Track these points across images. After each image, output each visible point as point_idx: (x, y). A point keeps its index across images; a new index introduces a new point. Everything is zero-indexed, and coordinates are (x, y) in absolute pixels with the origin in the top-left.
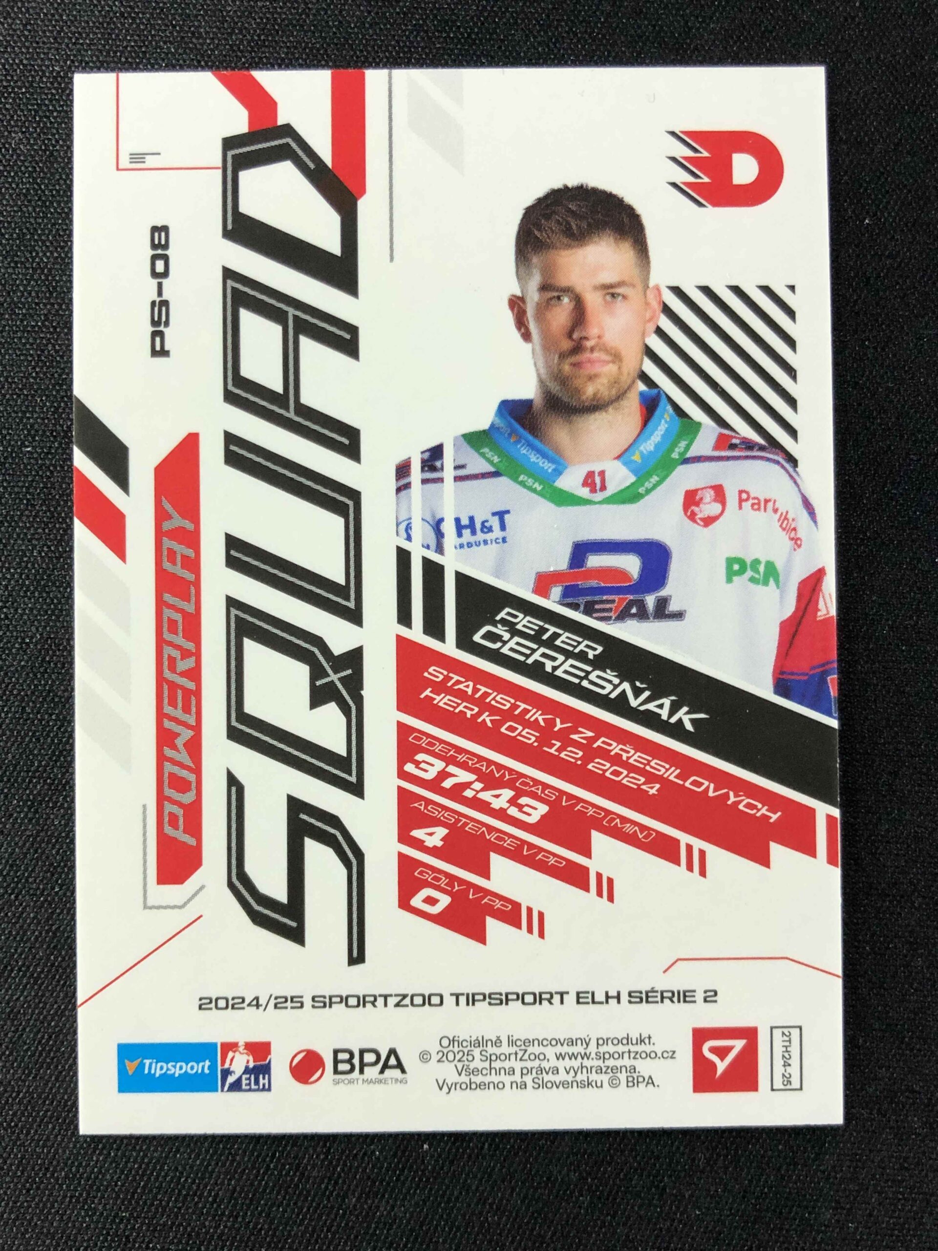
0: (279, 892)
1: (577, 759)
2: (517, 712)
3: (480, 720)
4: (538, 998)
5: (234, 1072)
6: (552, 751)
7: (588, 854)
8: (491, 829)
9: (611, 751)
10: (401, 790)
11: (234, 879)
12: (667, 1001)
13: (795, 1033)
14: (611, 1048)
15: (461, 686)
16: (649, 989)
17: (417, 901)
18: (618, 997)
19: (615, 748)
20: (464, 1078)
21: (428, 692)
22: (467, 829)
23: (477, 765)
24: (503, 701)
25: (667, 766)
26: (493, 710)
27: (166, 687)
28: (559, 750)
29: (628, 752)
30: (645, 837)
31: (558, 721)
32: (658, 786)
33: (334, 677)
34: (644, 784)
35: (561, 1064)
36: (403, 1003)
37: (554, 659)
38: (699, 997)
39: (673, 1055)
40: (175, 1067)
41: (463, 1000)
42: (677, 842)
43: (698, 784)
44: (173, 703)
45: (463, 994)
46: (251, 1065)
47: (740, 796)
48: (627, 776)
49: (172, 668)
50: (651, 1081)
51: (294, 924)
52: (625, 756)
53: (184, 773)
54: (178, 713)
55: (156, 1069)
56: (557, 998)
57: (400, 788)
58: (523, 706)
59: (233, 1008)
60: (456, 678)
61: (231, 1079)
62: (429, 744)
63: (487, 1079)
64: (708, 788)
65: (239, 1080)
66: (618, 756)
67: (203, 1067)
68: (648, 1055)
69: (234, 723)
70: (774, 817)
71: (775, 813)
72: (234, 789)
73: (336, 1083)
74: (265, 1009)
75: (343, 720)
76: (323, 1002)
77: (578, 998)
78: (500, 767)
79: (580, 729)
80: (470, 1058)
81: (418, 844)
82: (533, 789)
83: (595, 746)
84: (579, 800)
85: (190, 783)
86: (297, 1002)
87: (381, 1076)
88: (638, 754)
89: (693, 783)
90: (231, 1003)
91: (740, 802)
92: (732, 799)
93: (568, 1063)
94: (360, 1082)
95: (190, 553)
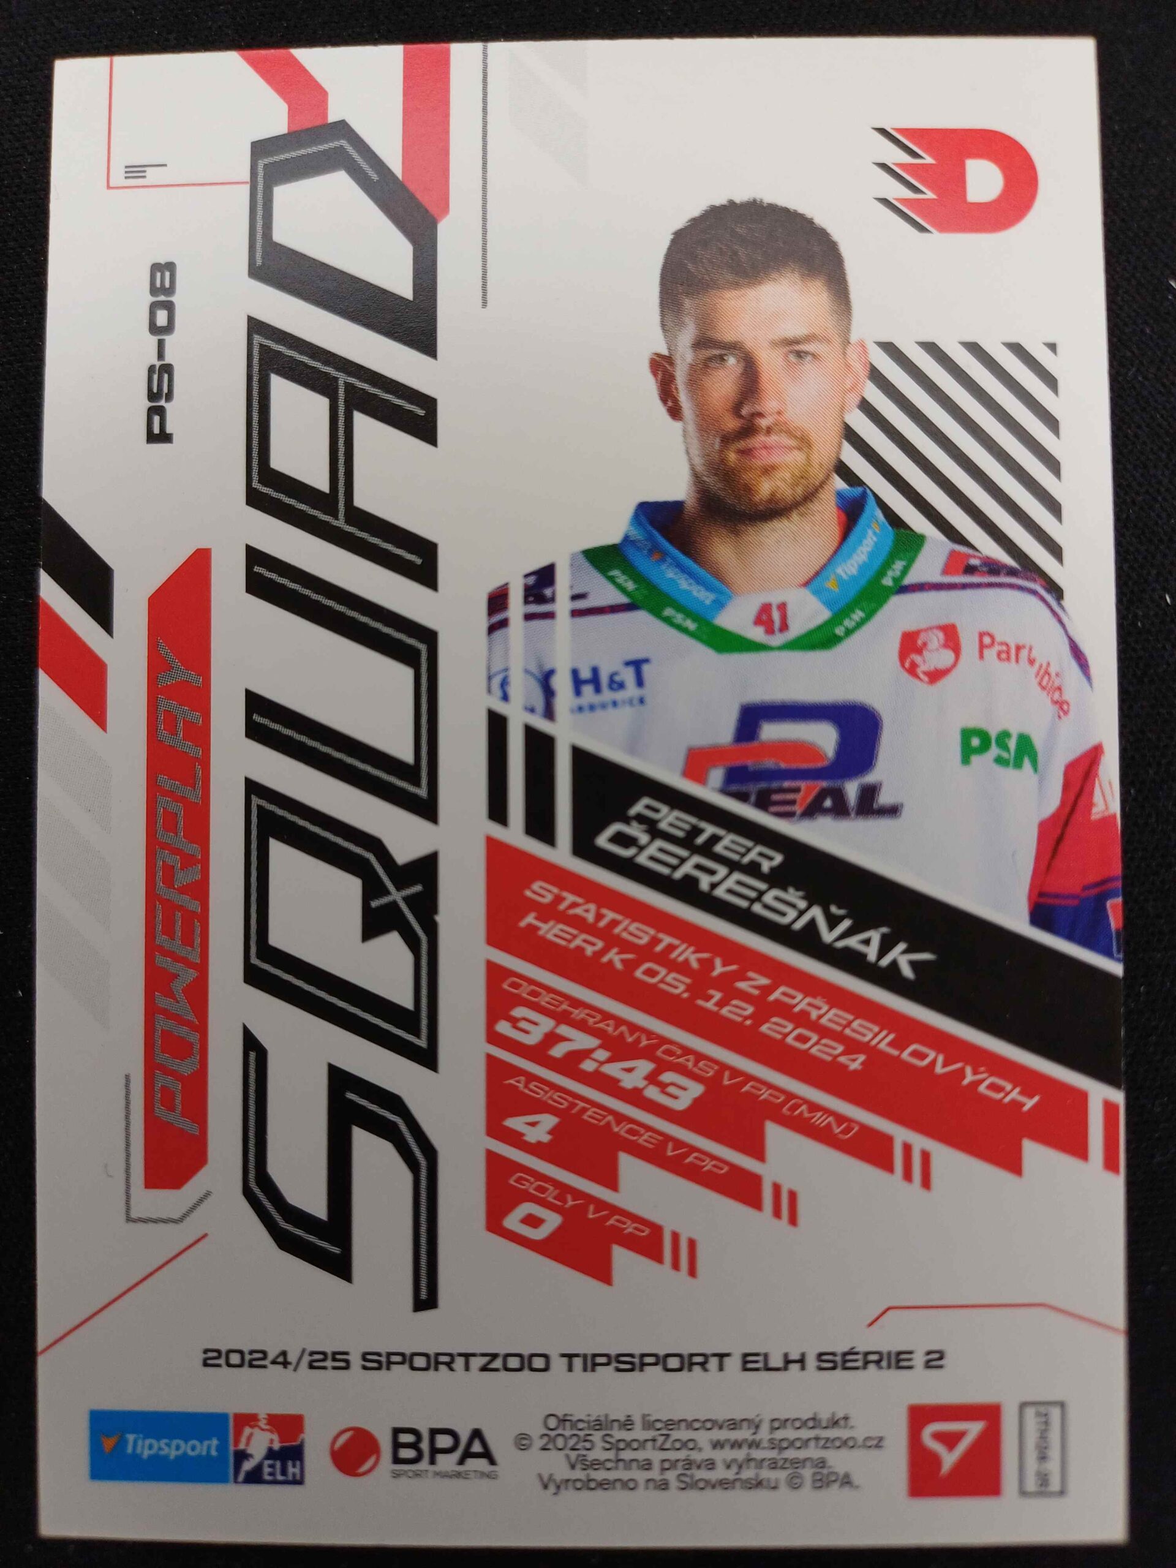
0: (316, 1205)
1: (746, 1018)
2: (659, 948)
3: (605, 959)
4: (688, 1362)
5: (251, 1456)
6: (710, 1005)
7: (759, 1154)
8: (620, 1118)
9: (795, 1006)
10: (491, 1059)
11: (253, 1184)
12: (872, 1367)
13: (1055, 1413)
14: (789, 1433)
15: (578, 911)
16: (846, 1349)
17: (513, 1221)
18: (802, 1361)
19: (801, 1002)
20: (579, 1474)
21: (530, 919)
22: (585, 1117)
23: (601, 1025)
24: (639, 933)
25: (876, 1029)
26: (625, 946)
27: (159, 907)
28: (721, 1004)
29: (819, 1008)
30: (842, 1132)
31: (718, 962)
32: (862, 1058)
33: (396, 896)
34: (842, 1054)
35: (719, 1456)
36: (493, 1366)
37: (712, 872)
38: (919, 1360)
39: (878, 1443)
40: (168, 1445)
41: (578, 1362)
42: (888, 1140)
43: (922, 1056)
44: (169, 931)
45: (577, 1355)
46: (277, 1446)
47: (982, 1073)
48: (817, 1043)
49: (169, 881)
50: (846, 1481)
51: (336, 1250)
52: (814, 1014)
53: (183, 1031)
54: (176, 945)
55: (143, 1447)
56: (713, 1363)
57: (490, 1058)
58: (667, 940)
59: (251, 1366)
60: (570, 898)
61: (247, 1466)
62: (534, 994)
63: (611, 1475)
64: (933, 1063)
65: (259, 1468)
66: (804, 1014)
67: (209, 1447)
68: (844, 1443)
69: (254, 961)
70: (1029, 1103)
71: (1031, 1096)
72: (252, 1055)
73: (396, 1475)
74: (295, 1370)
75: (408, 957)
76: (375, 1362)
77: (745, 1362)
78: (634, 1028)
79: (751, 974)
80: (588, 1445)
81: (515, 1139)
82: (681, 1060)
83: (772, 998)
84: (749, 1078)
85: (191, 1045)
86: (340, 1360)
87: (461, 1468)
88: (834, 1011)
89: (915, 1054)
90: (248, 1357)
91: (981, 1081)
92: (969, 1077)
93: (728, 1454)
94: (430, 1474)
95: (196, 717)
